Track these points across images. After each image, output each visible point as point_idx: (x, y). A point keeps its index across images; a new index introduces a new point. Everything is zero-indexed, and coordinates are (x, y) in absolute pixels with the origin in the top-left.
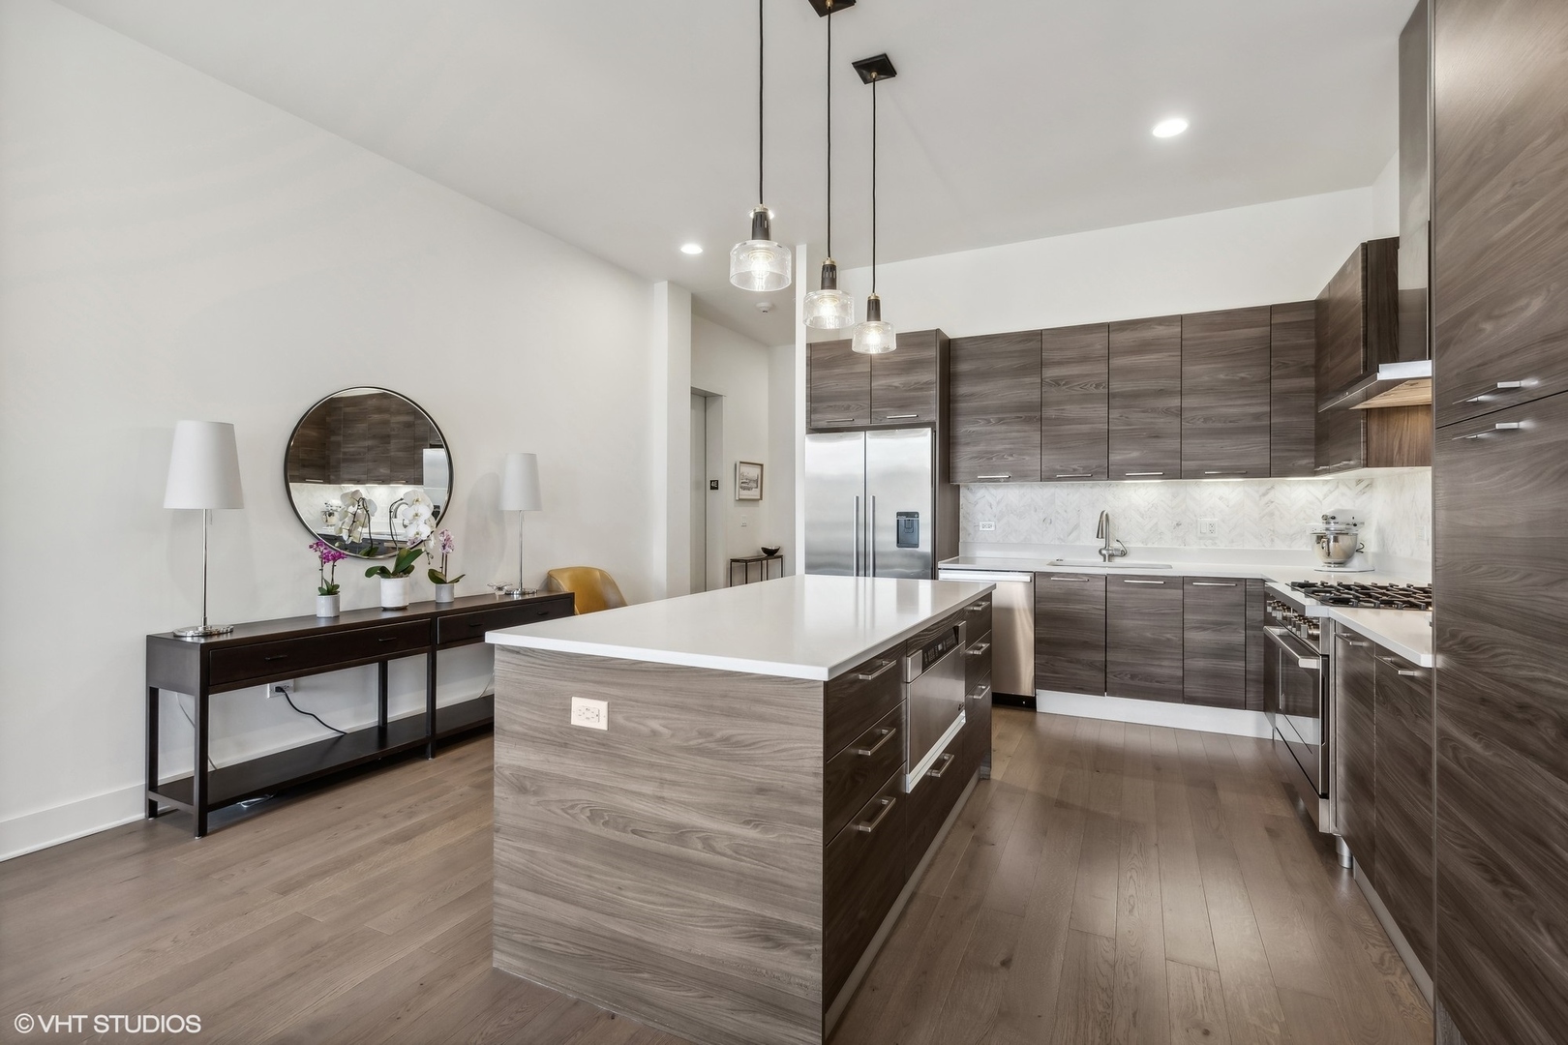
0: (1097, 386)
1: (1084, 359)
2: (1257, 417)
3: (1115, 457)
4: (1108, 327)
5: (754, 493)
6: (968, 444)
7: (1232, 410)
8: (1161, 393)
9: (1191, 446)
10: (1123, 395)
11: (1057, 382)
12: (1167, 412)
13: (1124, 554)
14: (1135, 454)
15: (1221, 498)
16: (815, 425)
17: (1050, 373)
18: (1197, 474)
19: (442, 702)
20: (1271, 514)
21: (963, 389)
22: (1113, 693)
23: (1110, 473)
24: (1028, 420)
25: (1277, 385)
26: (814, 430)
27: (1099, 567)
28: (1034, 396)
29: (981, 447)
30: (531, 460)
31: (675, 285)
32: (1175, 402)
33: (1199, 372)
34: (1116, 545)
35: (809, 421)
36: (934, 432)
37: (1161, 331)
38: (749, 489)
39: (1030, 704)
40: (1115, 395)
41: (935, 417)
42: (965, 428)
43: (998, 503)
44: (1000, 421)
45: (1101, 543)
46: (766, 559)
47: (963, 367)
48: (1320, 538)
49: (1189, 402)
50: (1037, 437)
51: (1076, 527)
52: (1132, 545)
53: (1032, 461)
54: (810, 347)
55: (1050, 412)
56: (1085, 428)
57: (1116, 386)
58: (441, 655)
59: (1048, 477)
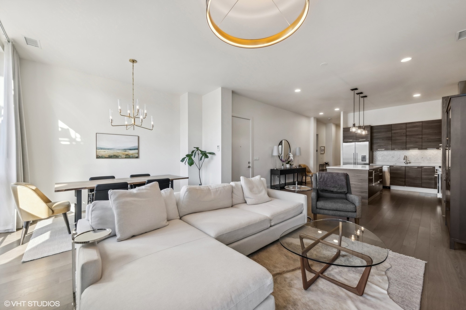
0: (404, 134)
1: (401, 129)
3: (407, 146)
4: (406, 124)
5: (323, 152)
6: (375, 144)
8: (418, 135)
9: (424, 144)
10: (410, 135)
11: (395, 133)
12: (419, 138)
13: (410, 163)
14: (412, 145)
15: (432, 153)
16: (344, 141)
17: (393, 132)
18: (426, 149)
19: (281, 183)
21: (375, 135)
22: (407, 186)
23: (407, 149)
24: (389, 140)
26: (344, 142)
27: (404, 165)
28: (390, 135)
29: (379, 144)
30: (300, 148)
31: (314, 118)
32: (421, 136)
33: (425, 131)
34: (408, 161)
35: (343, 140)
36: (369, 142)
37: (418, 124)
38: (322, 151)
39: (389, 188)
40: (408, 135)
41: (369, 140)
42: (375, 141)
43: (382, 154)
44: (382, 140)
45: (405, 161)
46: (325, 165)
47: (375, 131)
49: (423, 136)
50: (391, 143)
51: (399, 158)
52: (411, 161)
53: (390, 147)
54: (344, 128)
55: (393, 138)
56: (401, 141)
57: (408, 134)
58: (287, 175)
59: (393, 149)
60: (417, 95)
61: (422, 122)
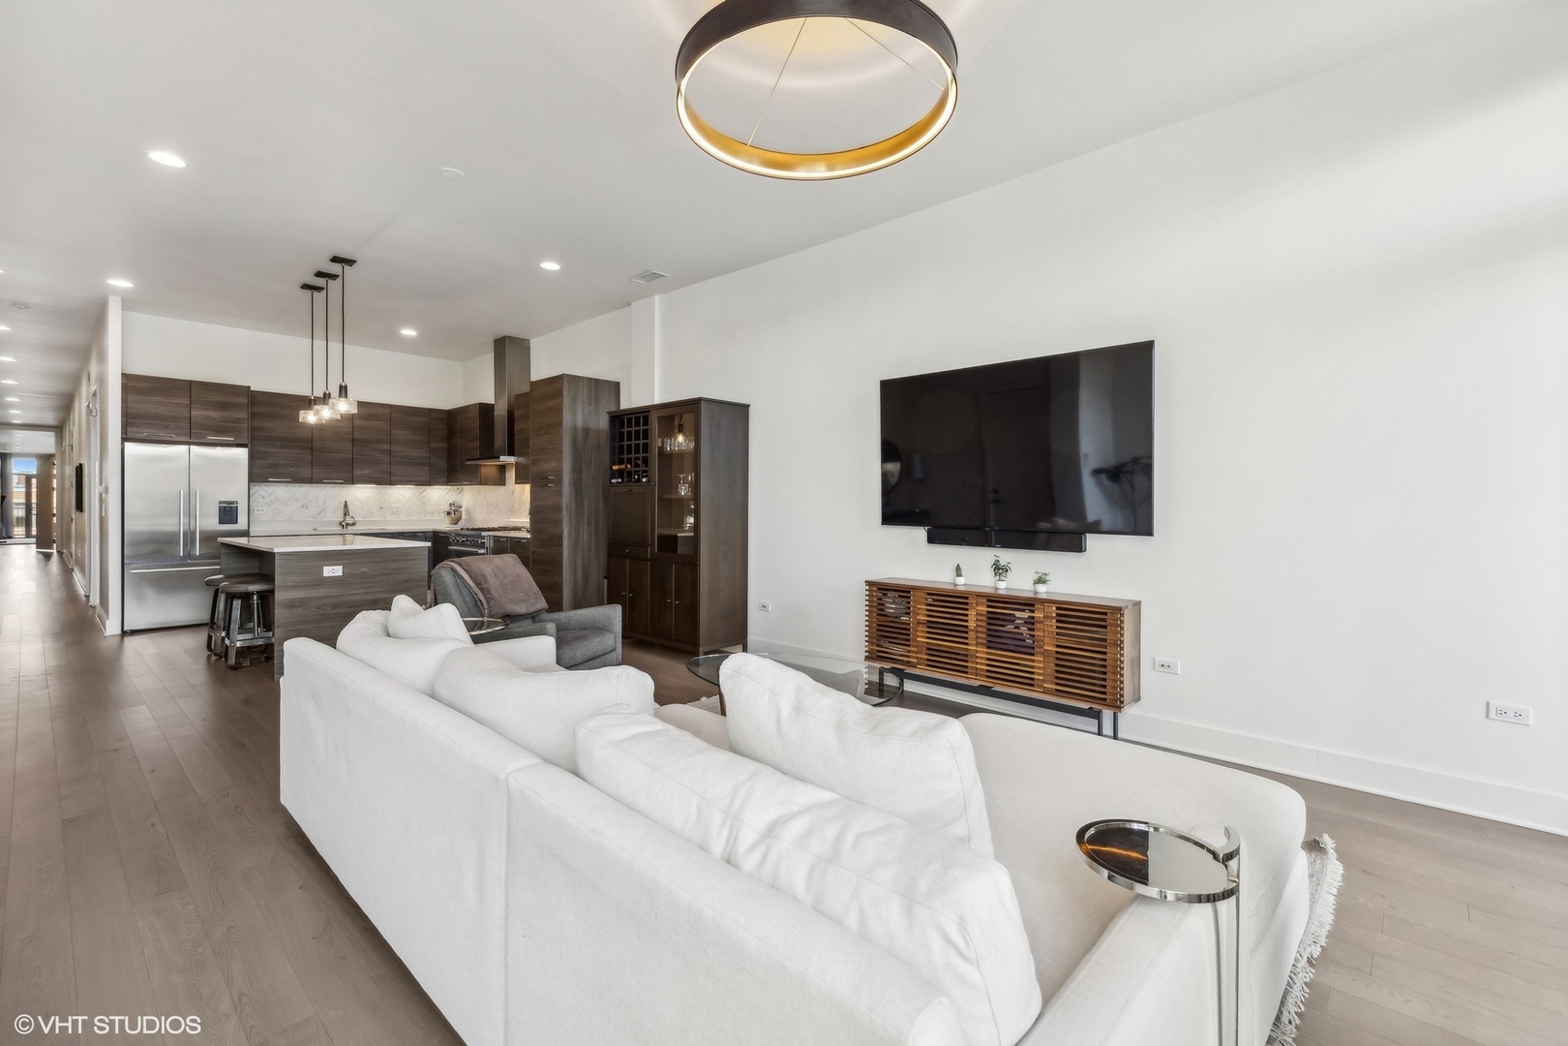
0: (346, 434)
2: (424, 458)
3: (355, 473)
6: (260, 458)
7: (414, 454)
8: (380, 442)
9: (396, 469)
10: (360, 441)
11: (322, 428)
12: (383, 451)
13: (354, 524)
14: (367, 472)
15: (401, 496)
16: (129, 435)
18: (391, 483)
20: (424, 503)
21: (256, 423)
23: (351, 480)
24: (302, 449)
25: (432, 444)
26: (128, 438)
28: (307, 434)
29: (269, 461)
32: (387, 447)
33: (399, 434)
34: (350, 519)
36: (249, 450)
40: (356, 440)
41: (249, 443)
42: (258, 449)
43: (269, 496)
44: (283, 447)
48: (449, 513)
49: (394, 448)
51: (323, 510)
52: (359, 519)
53: (306, 472)
54: (125, 376)
56: (338, 456)
59: (316, 481)
60: (409, 332)
61: (390, 406)
